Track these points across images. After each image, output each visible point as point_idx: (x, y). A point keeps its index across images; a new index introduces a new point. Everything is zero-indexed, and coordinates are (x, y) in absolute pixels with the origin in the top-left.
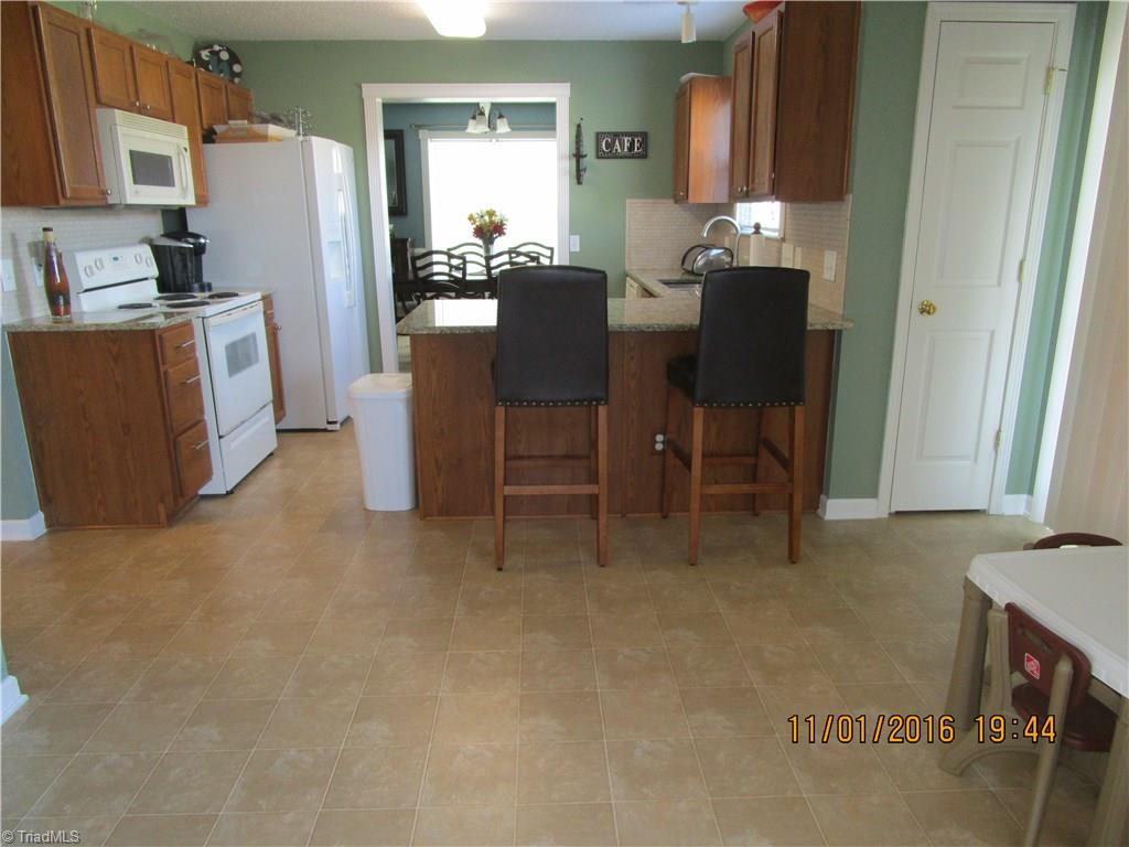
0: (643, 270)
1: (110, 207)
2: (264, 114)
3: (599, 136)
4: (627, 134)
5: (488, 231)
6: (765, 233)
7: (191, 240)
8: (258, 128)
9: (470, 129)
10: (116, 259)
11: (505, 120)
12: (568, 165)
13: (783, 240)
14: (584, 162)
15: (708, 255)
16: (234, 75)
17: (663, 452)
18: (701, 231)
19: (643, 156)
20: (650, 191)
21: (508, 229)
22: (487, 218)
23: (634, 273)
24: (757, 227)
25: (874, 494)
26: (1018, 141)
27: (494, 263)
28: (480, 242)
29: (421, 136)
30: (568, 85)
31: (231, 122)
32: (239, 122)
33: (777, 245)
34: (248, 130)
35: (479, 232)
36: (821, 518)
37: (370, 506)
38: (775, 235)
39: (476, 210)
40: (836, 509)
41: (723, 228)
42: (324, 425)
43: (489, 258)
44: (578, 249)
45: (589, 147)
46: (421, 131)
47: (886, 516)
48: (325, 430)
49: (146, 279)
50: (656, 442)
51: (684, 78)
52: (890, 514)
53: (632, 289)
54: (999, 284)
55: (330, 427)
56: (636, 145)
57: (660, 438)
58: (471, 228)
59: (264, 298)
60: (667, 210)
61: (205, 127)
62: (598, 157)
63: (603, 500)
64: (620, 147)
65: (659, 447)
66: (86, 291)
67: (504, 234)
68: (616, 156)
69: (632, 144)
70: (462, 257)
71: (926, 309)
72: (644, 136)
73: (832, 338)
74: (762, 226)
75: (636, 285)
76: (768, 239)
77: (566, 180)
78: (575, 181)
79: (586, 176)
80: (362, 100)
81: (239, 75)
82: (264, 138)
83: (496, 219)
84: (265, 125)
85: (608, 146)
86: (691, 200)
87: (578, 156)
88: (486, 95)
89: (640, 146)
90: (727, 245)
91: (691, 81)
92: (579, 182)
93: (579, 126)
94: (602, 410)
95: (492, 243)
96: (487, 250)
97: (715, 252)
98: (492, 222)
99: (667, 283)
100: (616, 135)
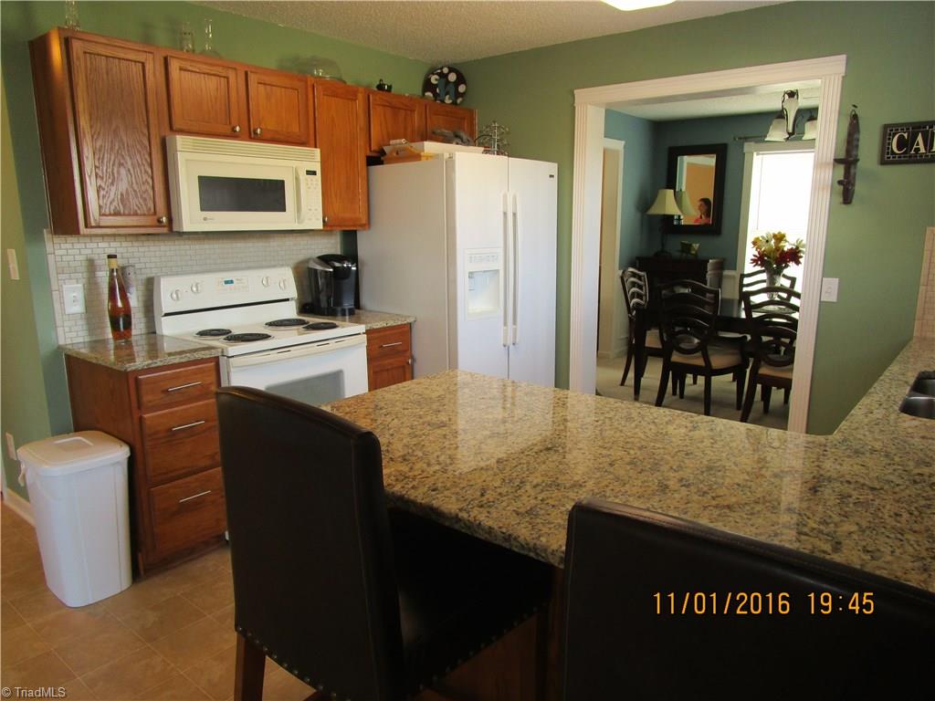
1: (181, 234)
3: (887, 130)
7: (337, 265)
8: (416, 146)
10: (227, 282)
14: (858, 170)
16: (458, 95)
22: (773, 243)
29: (746, 150)
30: (844, 58)
32: (398, 141)
34: (407, 149)
44: (834, 299)
45: (869, 148)
46: (746, 144)
49: (288, 300)
61: (374, 147)
62: (882, 162)
64: (924, 145)
66: (166, 315)
68: (915, 160)
77: (825, 198)
78: (841, 197)
80: (574, 108)
81: (462, 95)
82: (418, 157)
84: (421, 143)
85: (899, 143)
87: (849, 161)
92: (847, 197)
93: (855, 117)
98: (779, 248)
100: (917, 129)
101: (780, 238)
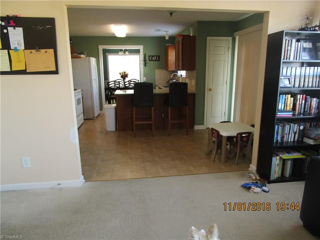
0: (159, 84)
2: (79, 52)
3: (149, 56)
4: (155, 56)
5: (124, 76)
6: (183, 76)
8: (79, 55)
9: (120, 54)
11: (127, 52)
12: (142, 62)
13: (186, 78)
14: (146, 62)
15: (173, 81)
17: (164, 117)
18: (171, 76)
19: (159, 60)
20: (160, 68)
21: (129, 76)
22: (124, 74)
23: (157, 85)
24: (181, 75)
25: (203, 124)
26: (224, 60)
27: (126, 83)
28: (122, 79)
30: (143, 46)
31: (74, 54)
32: (75, 54)
33: (185, 79)
34: (77, 56)
35: (122, 77)
36: (194, 129)
37: (108, 130)
38: (185, 77)
39: (121, 72)
40: (197, 127)
41: (175, 76)
42: (92, 118)
43: (125, 83)
44: (145, 79)
45: (147, 59)
46: (106, 53)
47: (205, 128)
48: (93, 119)
50: (162, 115)
51: (167, 45)
52: (206, 128)
53: (157, 88)
54: (223, 85)
55: (94, 118)
56: (157, 58)
57: (163, 115)
58: (120, 76)
59: (81, 91)
60: (164, 71)
62: (149, 61)
63: (153, 124)
64: (154, 58)
65: (163, 116)
67: (128, 77)
68: (153, 61)
69: (156, 58)
70: (119, 82)
71: (210, 90)
72: (159, 56)
73: (194, 95)
74: (182, 75)
75: (158, 87)
76: (183, 77)
77: (142, 66)
78: (144, 66)
79: (147, 65)
80: (99, 49)
81: (71, 43)
82: (80, 58)
83: (126, 74)
84: (80, 55)
85: (151, 58)
86: (169, 70)
87: (145, 60)
88: (123, 47)
89: (158, 59)
90: (177, 79)
91: (168, 46)
92: (145, 66)
93: (145, 54)
94: (153, 108)
95: (125, 79)
96: (124, 81)
97: (174, 80)
98: (125, 74)
99: (164, 87)
100: (153, 56)
101: (125, 72)
